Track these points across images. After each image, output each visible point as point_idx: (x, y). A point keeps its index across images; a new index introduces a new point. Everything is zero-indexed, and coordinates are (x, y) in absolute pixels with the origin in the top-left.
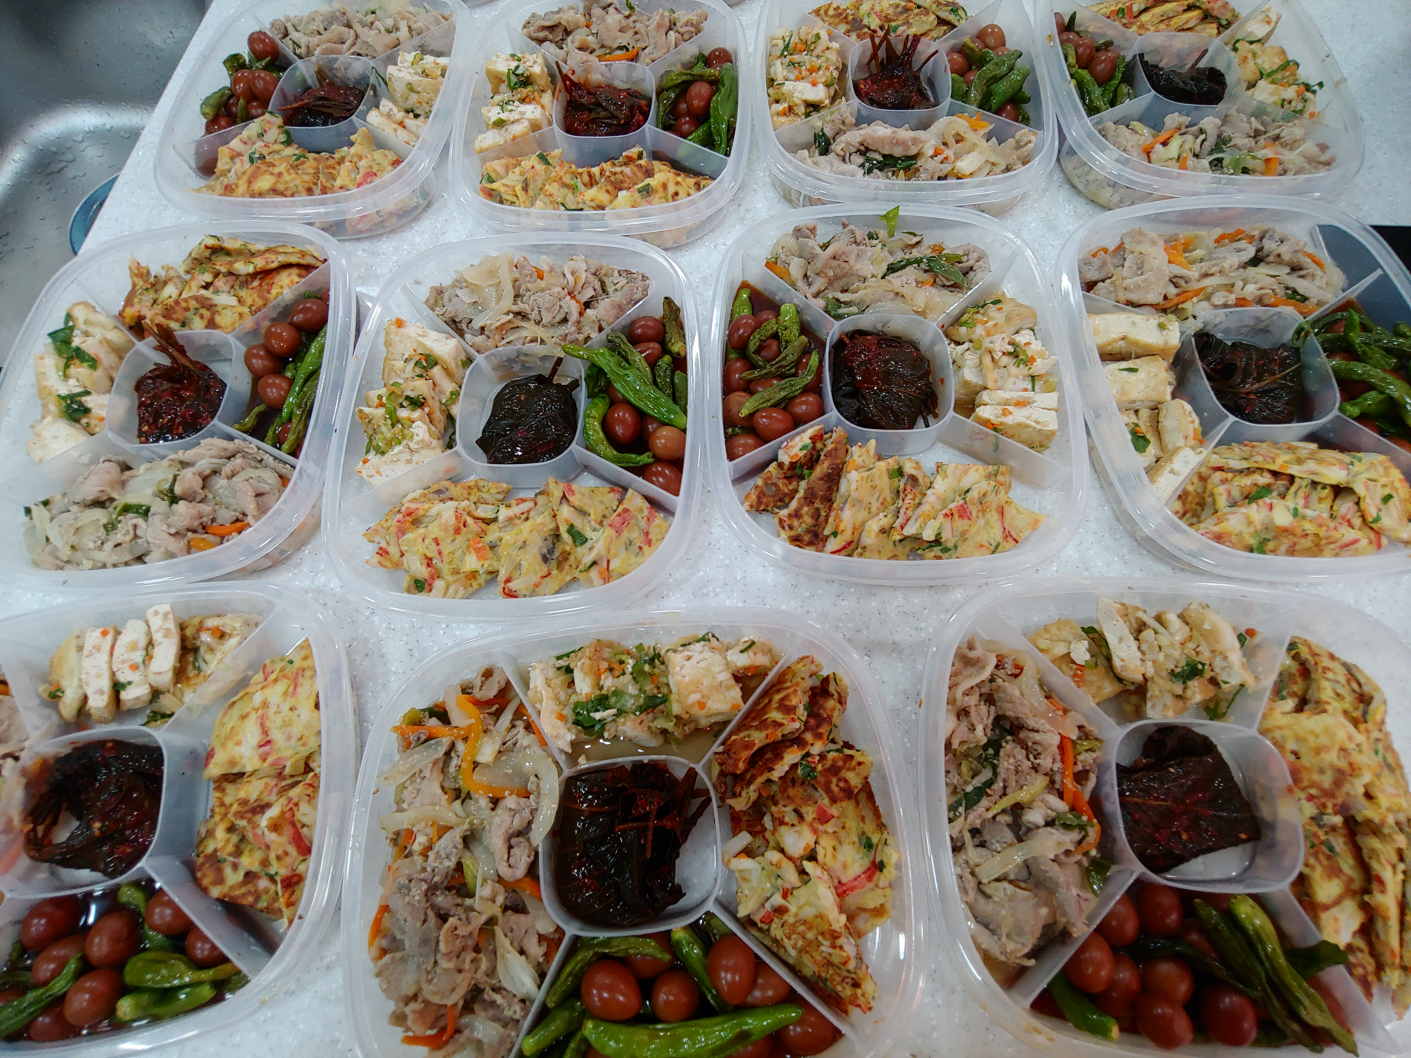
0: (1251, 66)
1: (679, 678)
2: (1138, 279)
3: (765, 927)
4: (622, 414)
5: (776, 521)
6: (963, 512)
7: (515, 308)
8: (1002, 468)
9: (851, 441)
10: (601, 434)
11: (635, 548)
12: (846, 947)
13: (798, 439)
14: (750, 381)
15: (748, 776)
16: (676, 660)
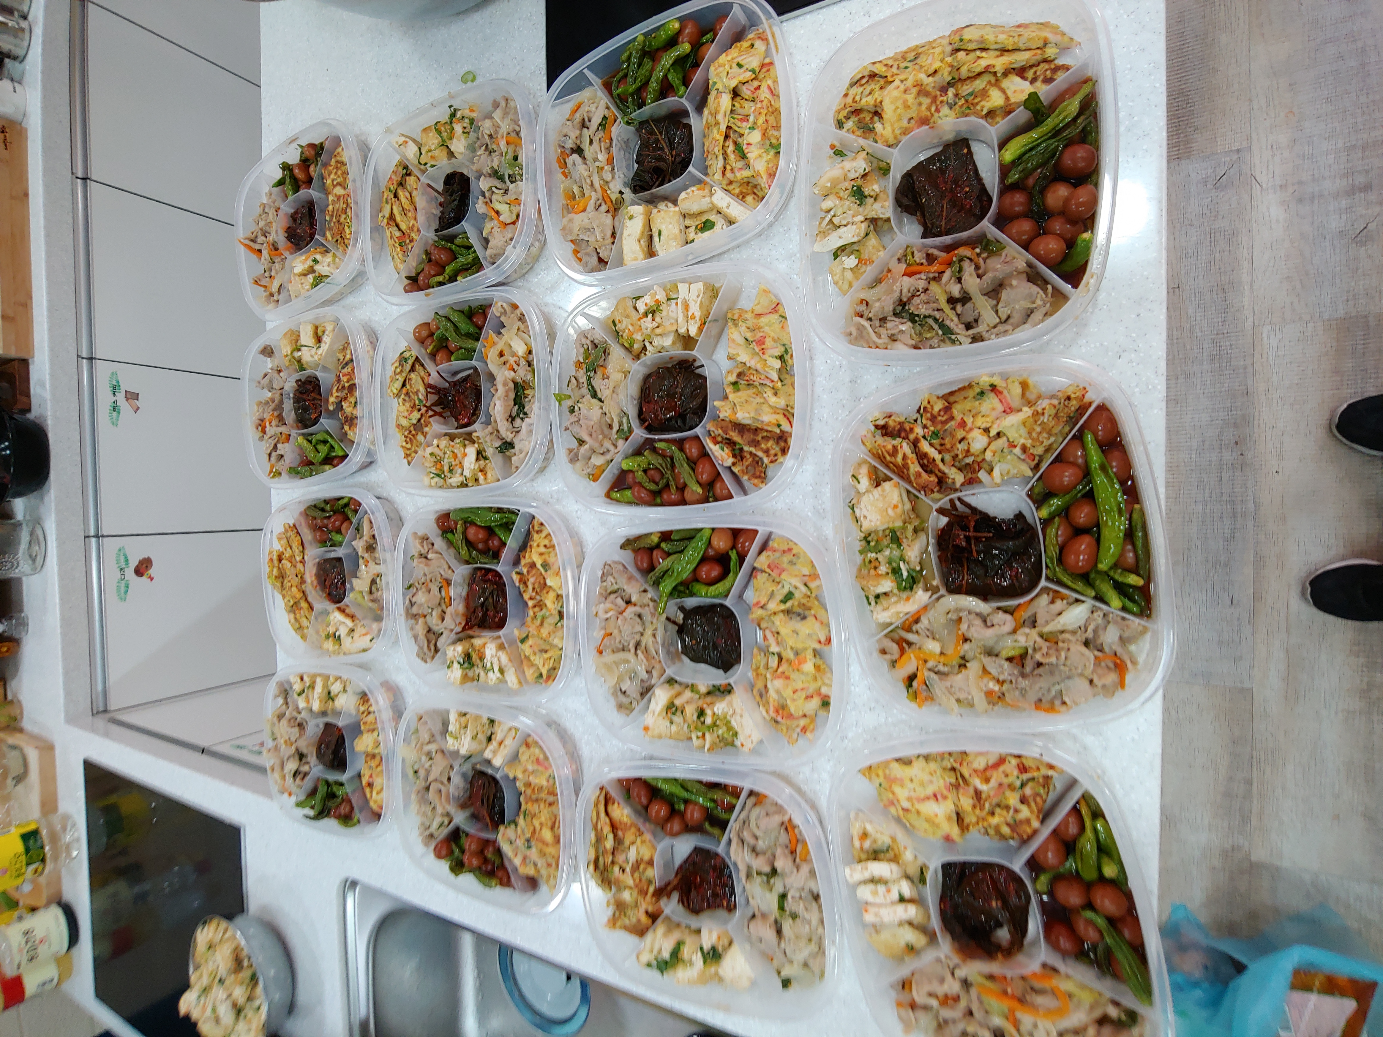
0: (436, 153)
1: (878, 523)
2: (597, 232)
3: (1037, 458)
4: (703, 572)
5: (772, 465)
6: (761, 342)
7: (633, 650)
8: (729, 316)
9: (716, 418)
10: (718, 585)
11: (794, 559)
12: (1044, 406)
13: (716, 454)
14: (677, 488)
15: (939, 474)
16: (866, 525)
